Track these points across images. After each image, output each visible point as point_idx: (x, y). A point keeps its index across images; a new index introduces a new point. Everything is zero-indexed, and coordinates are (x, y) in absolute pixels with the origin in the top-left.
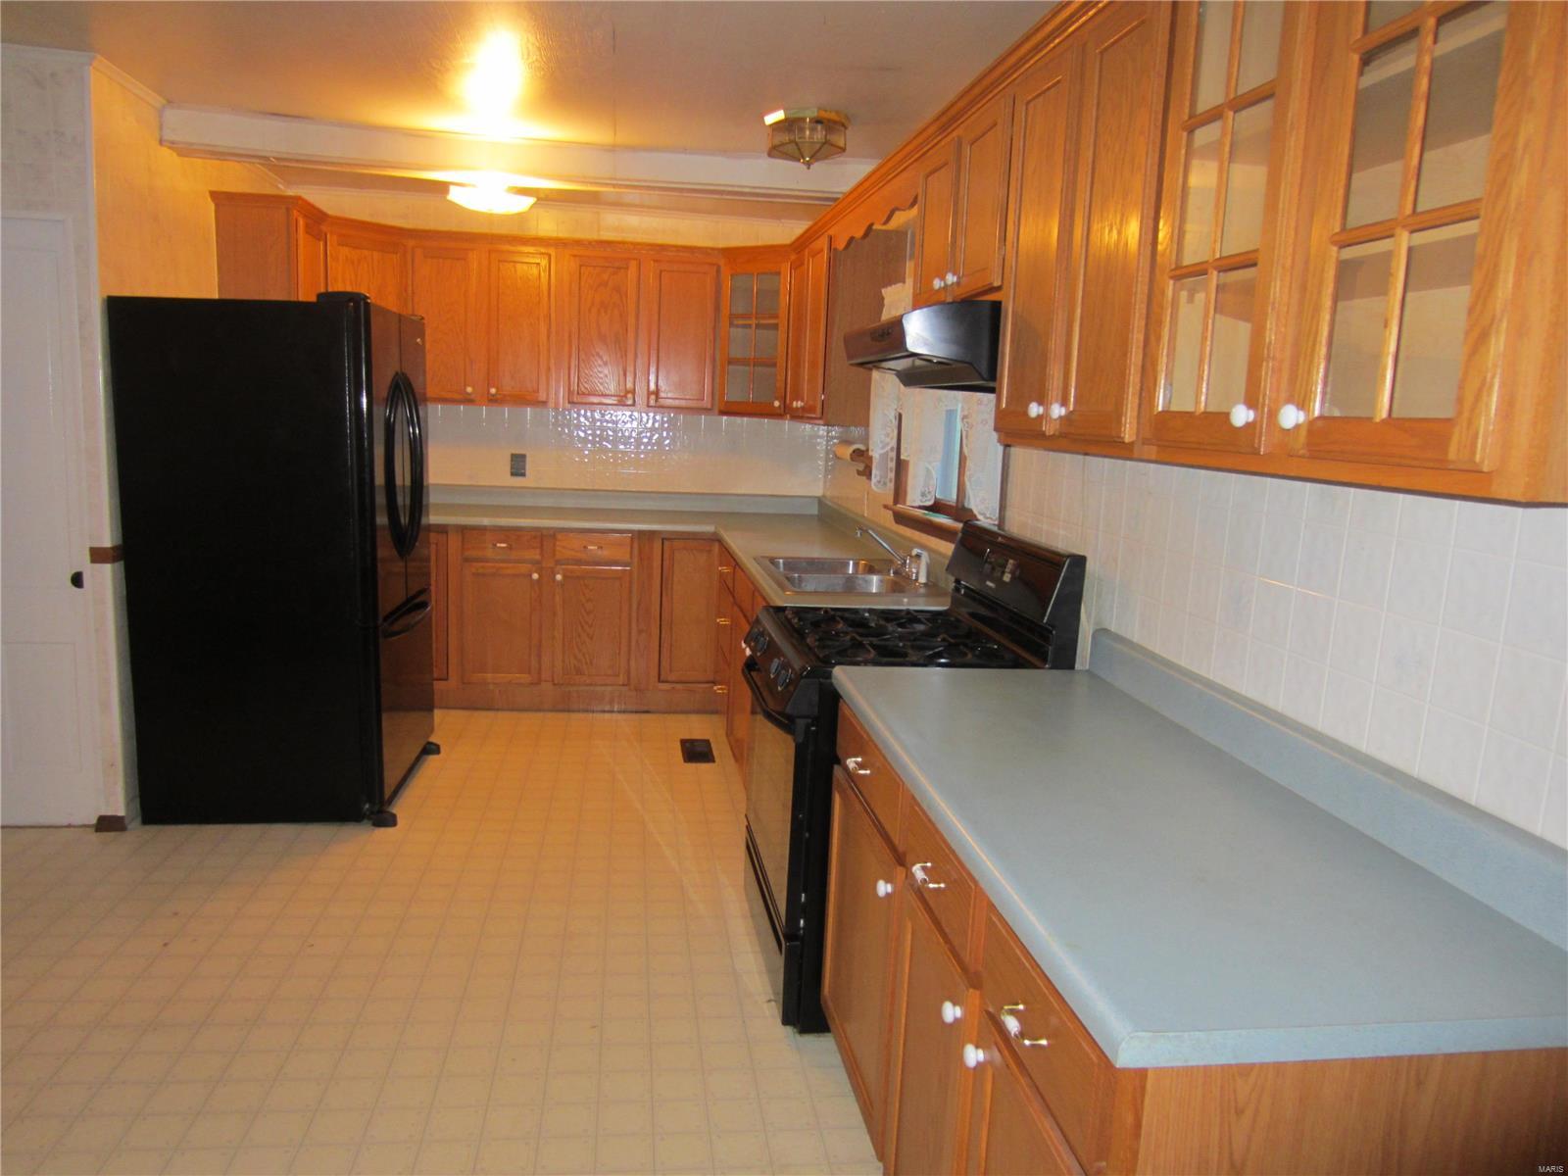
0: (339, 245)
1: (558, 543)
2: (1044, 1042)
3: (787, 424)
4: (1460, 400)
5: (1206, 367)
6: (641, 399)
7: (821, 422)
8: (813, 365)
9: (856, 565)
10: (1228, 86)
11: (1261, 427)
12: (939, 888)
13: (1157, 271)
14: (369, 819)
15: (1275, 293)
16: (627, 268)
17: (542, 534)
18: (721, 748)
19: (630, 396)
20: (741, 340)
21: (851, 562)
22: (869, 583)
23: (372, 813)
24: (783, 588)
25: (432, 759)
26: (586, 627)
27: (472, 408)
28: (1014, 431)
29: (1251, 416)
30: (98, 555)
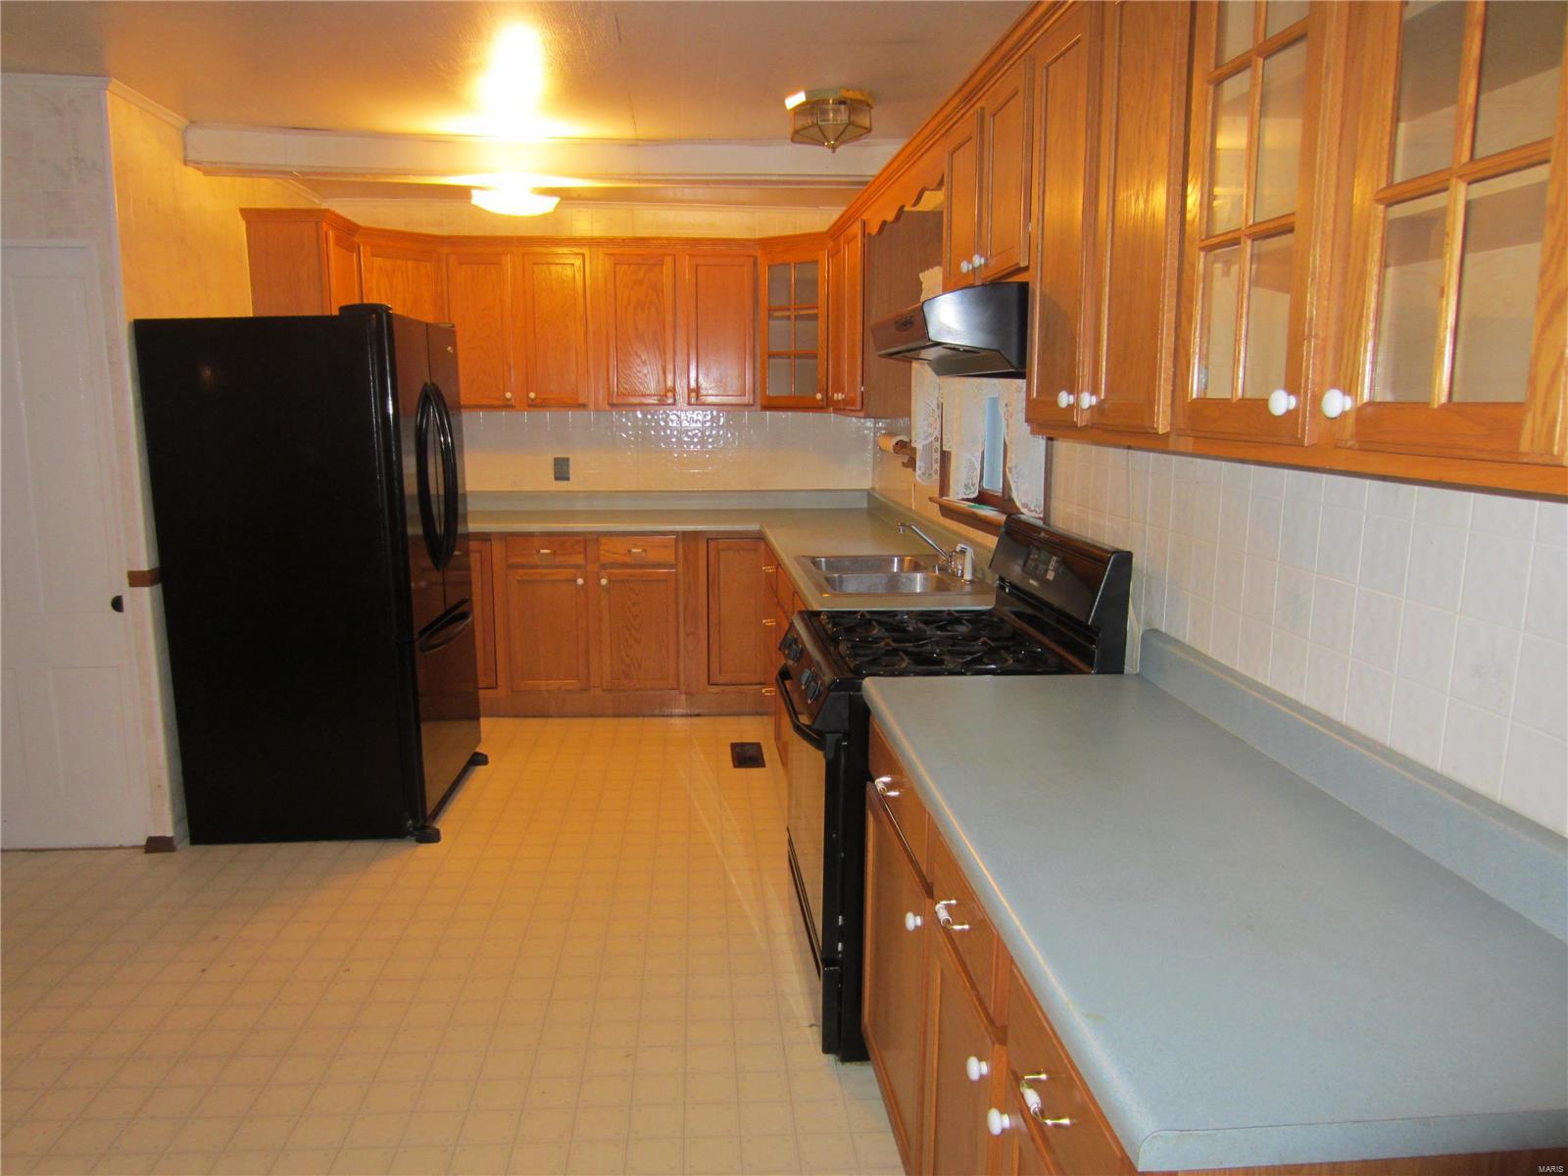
0: (373, 255)
1: (601, 548)
2: (1066, 1121)
3: (832, 417)
4: (1532, 381)
5: (1242, 349)
6: (682, 400)
7: (862, 414)
8: (852, 357)
9: (901, 562)
10: (1256, 31)
11: (1304, 416)
12: (963, 930)
13: (1187, 244)
14: (412, 835)
15: (1314, 262)
16: (662, 265)
17: (585, 540)
18: (770, 753)
19: (670, 394)
20: (781, 334)
21: (896, 559)
22: (912, 581)
23: (415, 829)
24: (822, 590)
25: (480, 771)
26: (633, 631)
27: (513, 414)
28: (1049, 423)
29: (1292, 402)
30: (136, 579)
